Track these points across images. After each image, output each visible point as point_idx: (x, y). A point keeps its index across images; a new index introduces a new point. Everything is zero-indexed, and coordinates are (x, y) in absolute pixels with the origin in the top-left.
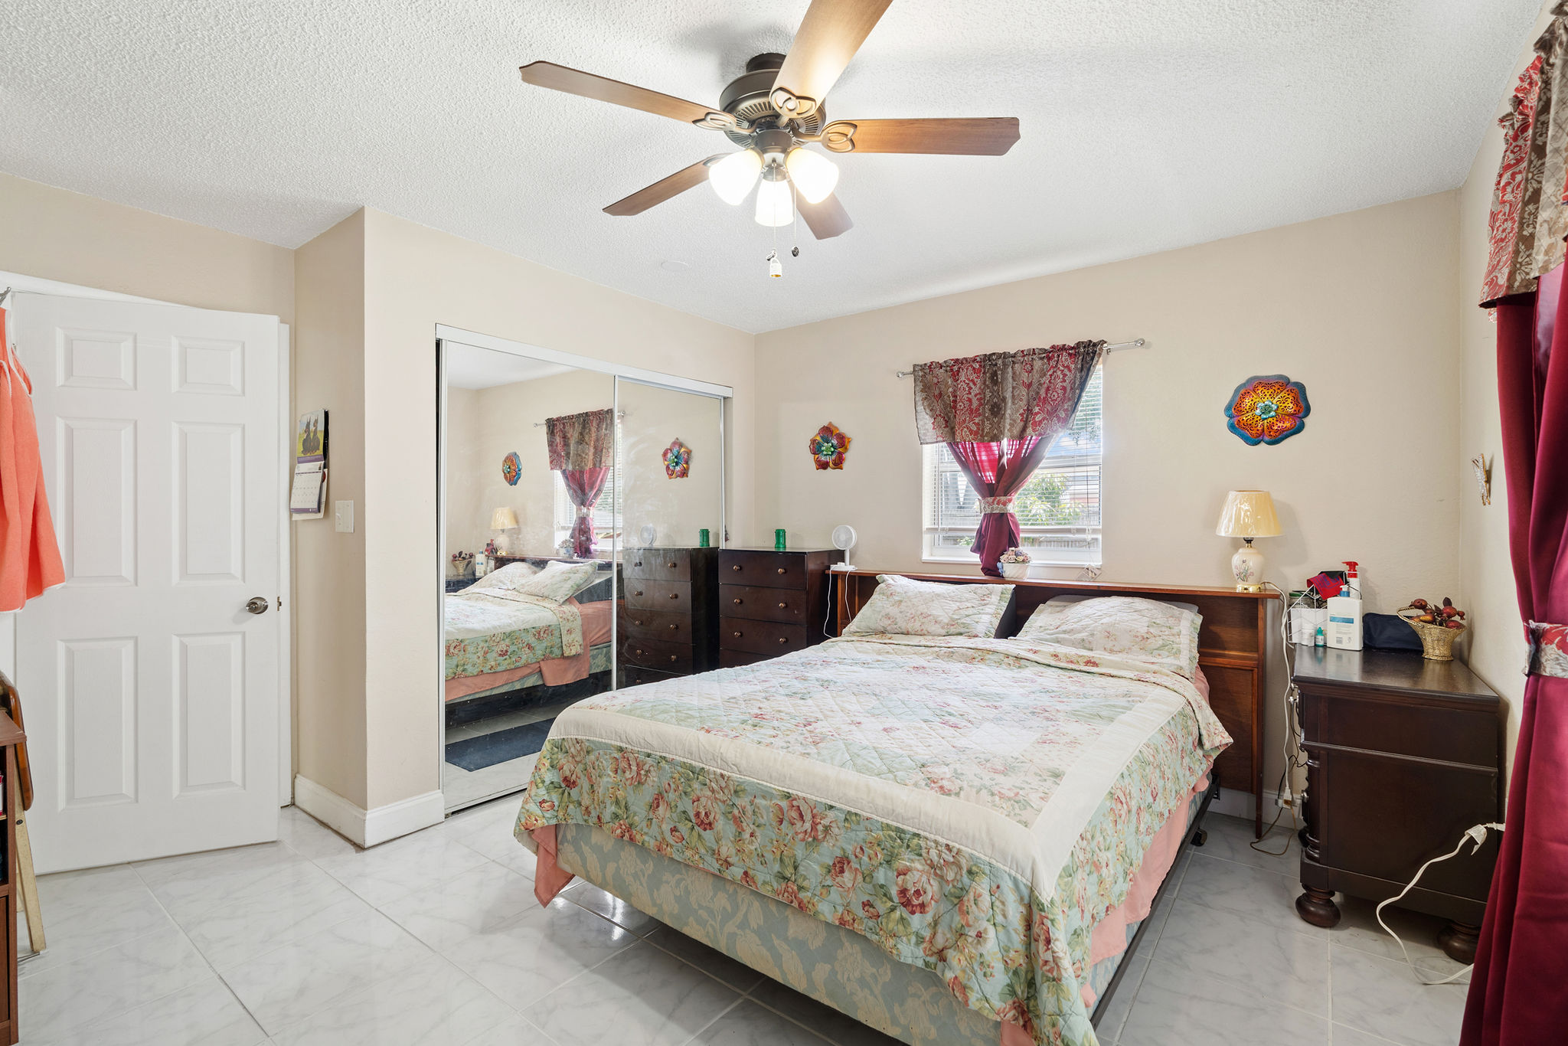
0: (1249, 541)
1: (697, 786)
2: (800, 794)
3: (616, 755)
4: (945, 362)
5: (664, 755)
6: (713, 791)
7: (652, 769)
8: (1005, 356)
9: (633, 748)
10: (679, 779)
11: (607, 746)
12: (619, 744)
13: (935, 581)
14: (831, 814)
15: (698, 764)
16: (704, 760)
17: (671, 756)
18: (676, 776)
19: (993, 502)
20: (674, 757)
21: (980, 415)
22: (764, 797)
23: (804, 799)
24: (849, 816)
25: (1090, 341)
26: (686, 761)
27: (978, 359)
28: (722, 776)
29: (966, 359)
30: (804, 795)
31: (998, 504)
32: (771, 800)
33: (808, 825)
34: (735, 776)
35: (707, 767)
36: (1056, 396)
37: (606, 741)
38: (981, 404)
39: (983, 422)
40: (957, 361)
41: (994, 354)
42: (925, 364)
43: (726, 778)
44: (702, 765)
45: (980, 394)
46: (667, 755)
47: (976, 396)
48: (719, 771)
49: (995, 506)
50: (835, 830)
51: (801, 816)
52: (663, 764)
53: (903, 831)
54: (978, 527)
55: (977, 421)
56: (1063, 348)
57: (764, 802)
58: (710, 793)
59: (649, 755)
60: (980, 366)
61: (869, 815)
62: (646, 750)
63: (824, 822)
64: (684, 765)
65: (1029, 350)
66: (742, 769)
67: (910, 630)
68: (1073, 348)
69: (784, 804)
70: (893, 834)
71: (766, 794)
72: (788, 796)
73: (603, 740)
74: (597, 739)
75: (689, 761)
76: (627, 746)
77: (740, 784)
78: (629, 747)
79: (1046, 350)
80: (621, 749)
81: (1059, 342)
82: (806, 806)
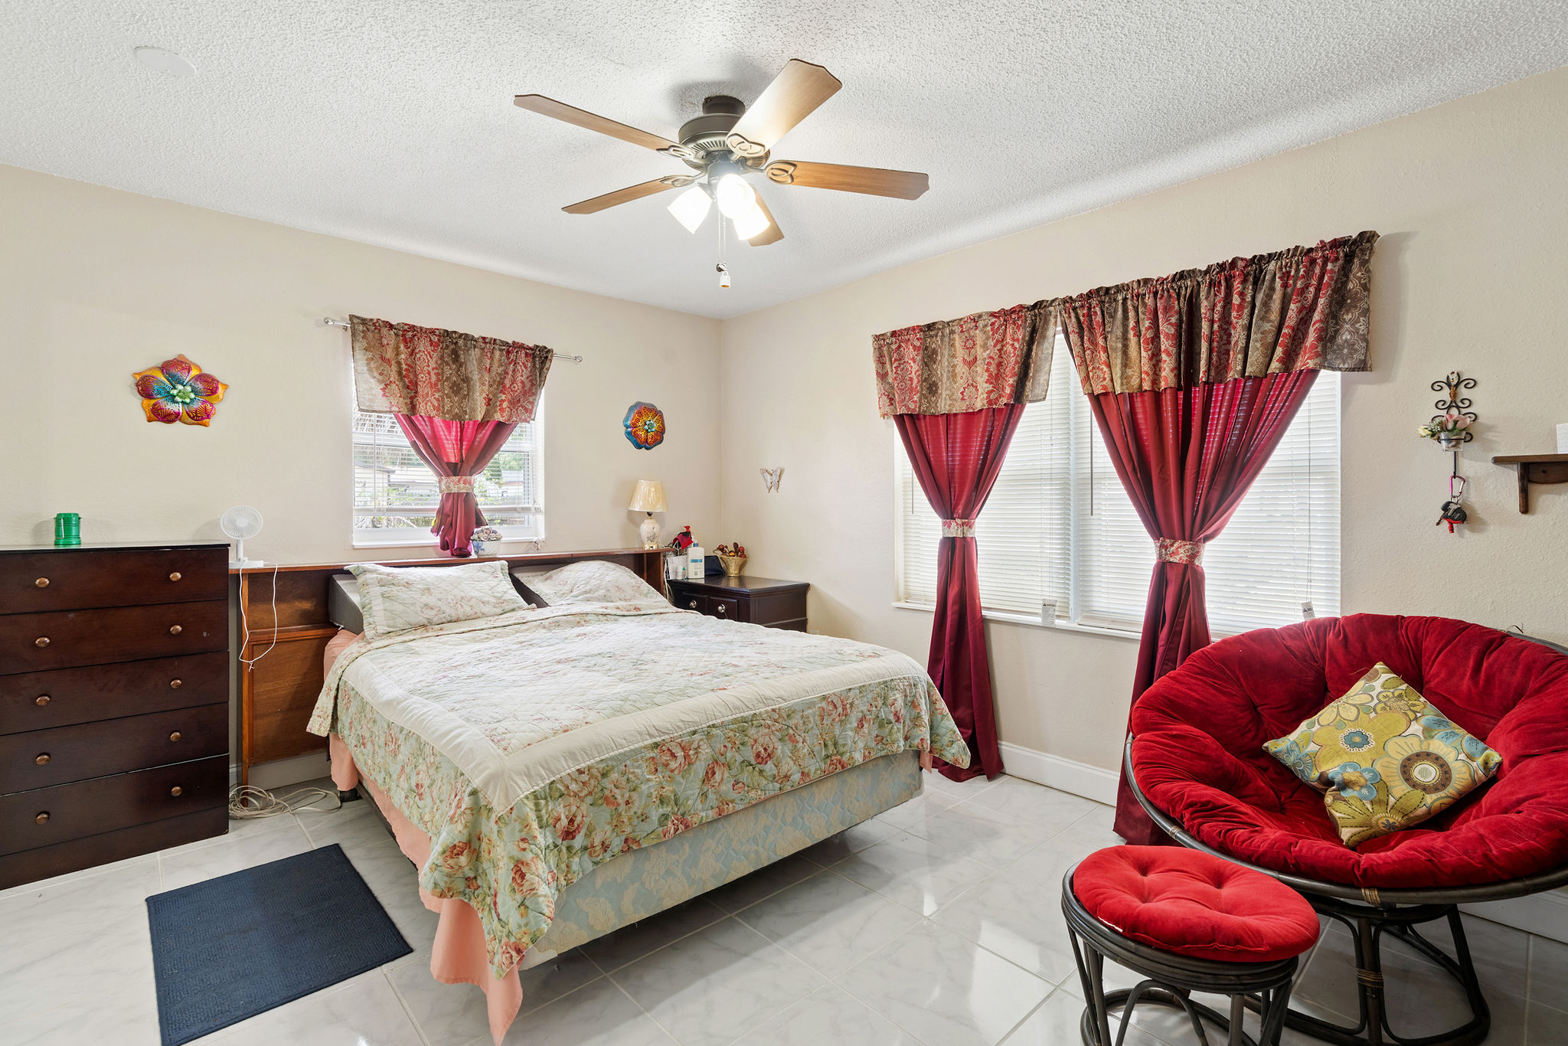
0: (650, 514)
1: (753, 732)
2: (830, 692)
3: (652, 755)
4: (398, 324)
5: (711, 723)
6: (769, 727)
7: (701, 743)
8: (466, 337)
9: (672, 736)
10: (735, 736)
11: (636, 751)
12: (650, 741)
13: (416, 566)
14: (851, 694)
15: (748, 713)
16: (752, 707)
17: (719, 721)
18: (731, 734)
19: (459, 481)
20: (723, 719)
21: (438, 391)
22: (810, 708)
23: (833, 693)
24: (862, 689)
25: (545, 348)
26: (734, 716)
27: (437, 333)
28: (773, 710)
29: (421, 328)
30: (833, 691)
31: (465, 483)
32: (815, 707)
33: (840, 710)
34: (783, 705)
35: (757, 711)
36: (516, 388)
37: (632, 747)
38: (438, 380)
39: (443, 398)
40: (413, 328)
41: (455, 332)
42: (372, 320)
43: (777, 711)
44: (752, 712)
45: (436, 368)
46: (715, 722)
47: (433, 369)
48: (769, 708)
49: (462, 485)
50: (856, 702)
51: (835, 706)
52: (714, 731)
53: (886, 682)
54: (438, 507)
55: (437, 396)
56: (522, 347)
57: (811, 711)
58: (767, 730)
59: (694, 733)
60: (439, 340)
61: (869, 682)
62: (688, 730)
63: (849, 701)
64: (735, 721)
65: (491, 339)
66: (786, 698)
67: (461, 616)
68: (530, 349)
69: (824, 704)
70: (882, 686)
71: (811, 704)
72: (824, 698)
73: (627, 749)
74: (616, 752)
75: (739, 715)
76: (663, 738)
77: (789, 708)
78: (667, 737)
79: (507, 343)
80: (656, 745)
81: (520, 340)
82: (836, 697)
